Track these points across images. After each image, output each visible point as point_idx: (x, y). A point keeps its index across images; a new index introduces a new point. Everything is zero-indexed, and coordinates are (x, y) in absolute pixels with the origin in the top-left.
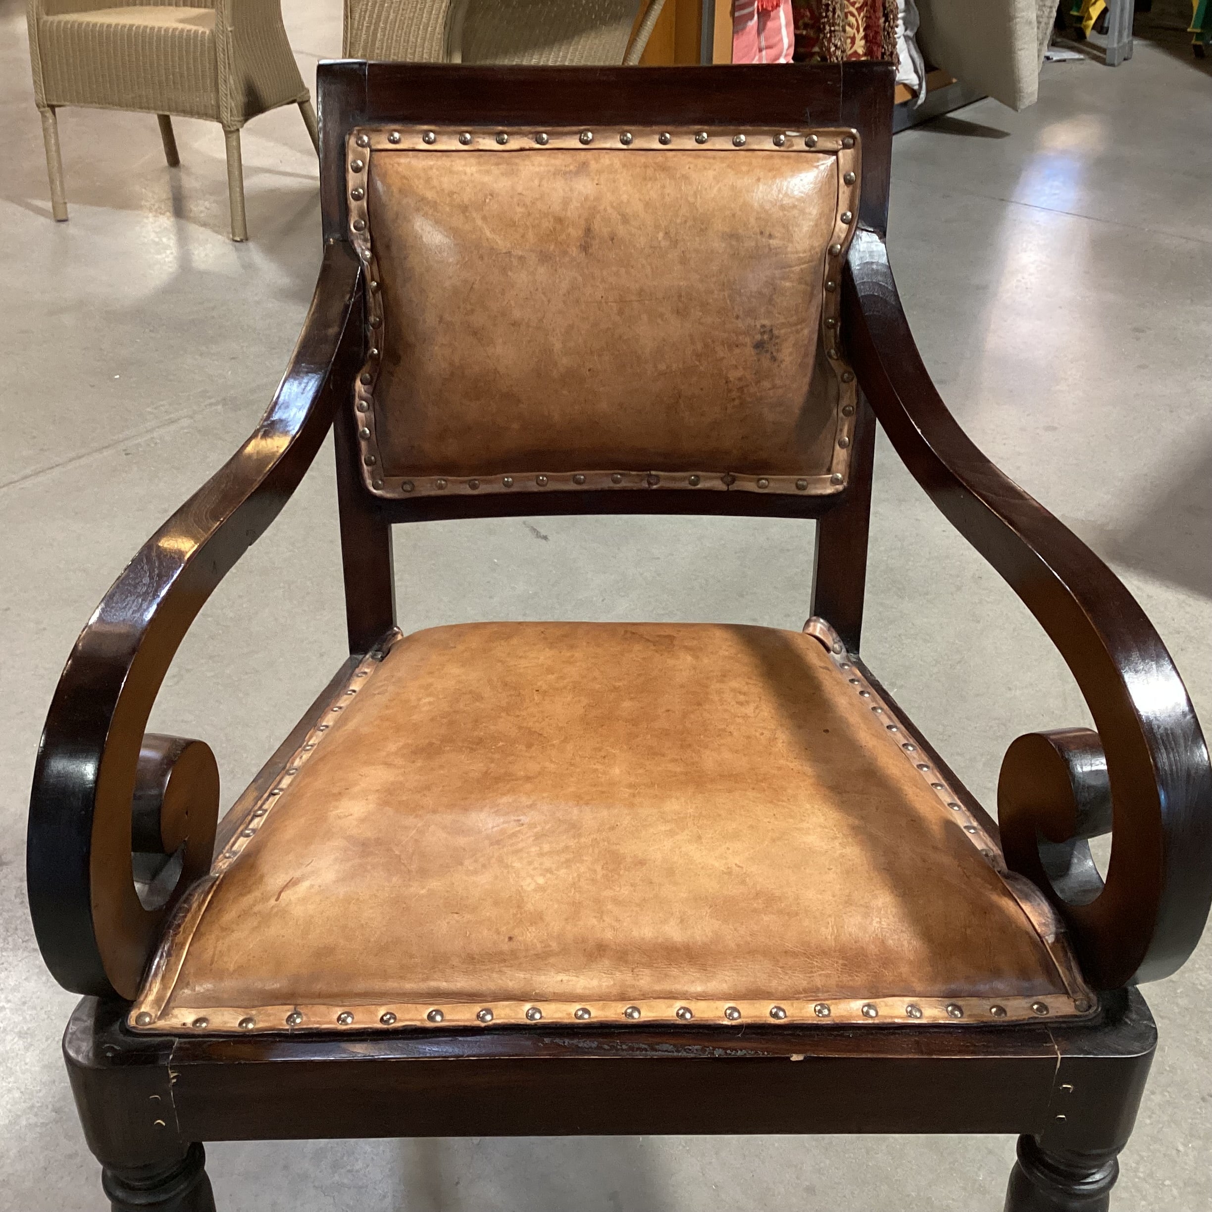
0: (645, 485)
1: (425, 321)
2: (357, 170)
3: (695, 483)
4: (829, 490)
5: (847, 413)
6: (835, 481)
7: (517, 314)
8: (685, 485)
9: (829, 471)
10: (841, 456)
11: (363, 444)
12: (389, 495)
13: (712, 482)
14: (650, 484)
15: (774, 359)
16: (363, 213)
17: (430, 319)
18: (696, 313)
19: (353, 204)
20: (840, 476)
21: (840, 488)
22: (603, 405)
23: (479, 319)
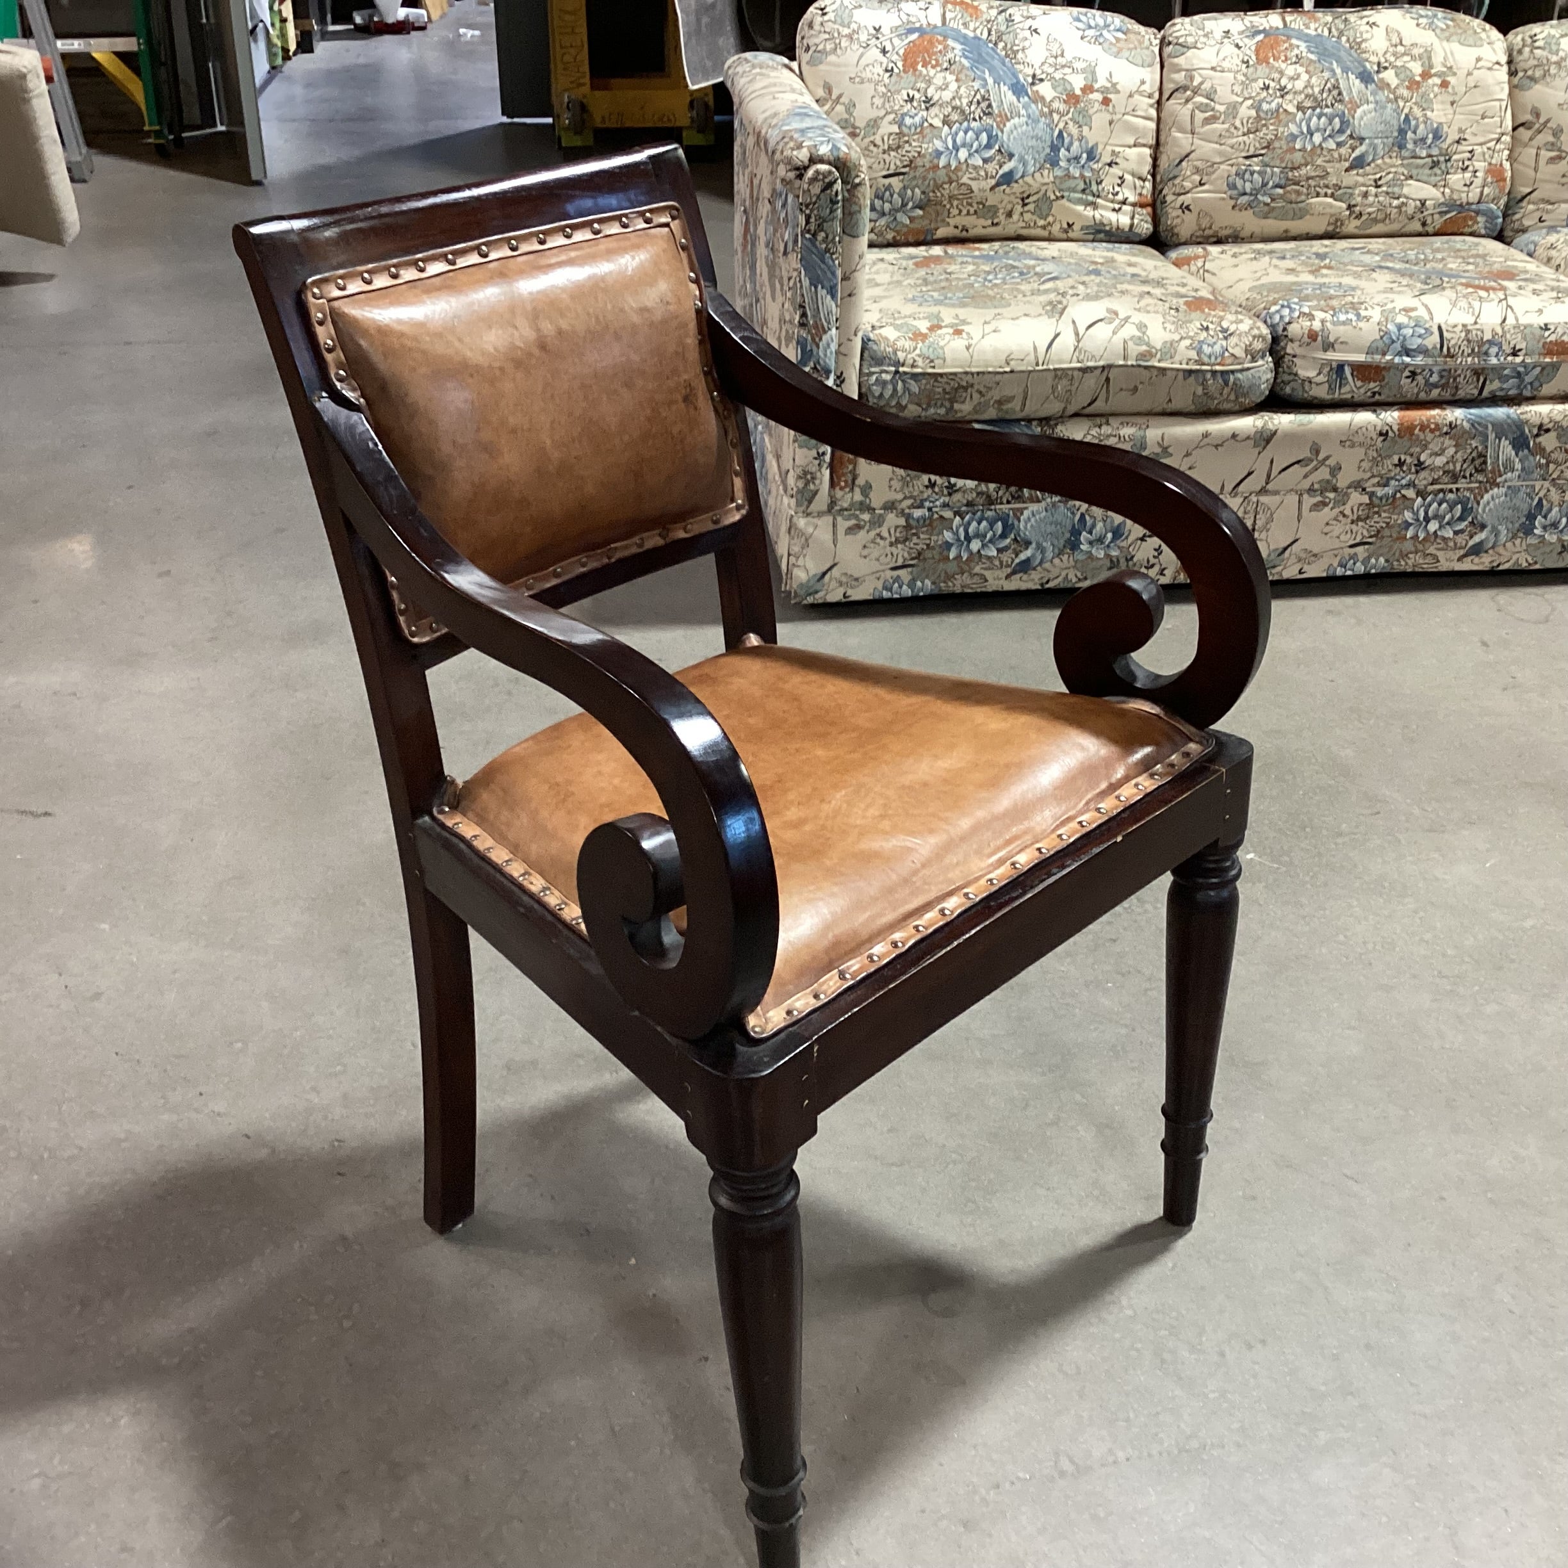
0: (606, 561)
1: (439, 450)
2: (321, 323)
3: (640, 546)
4: (737, 517)
5: (734, 446)
6: (738, 508)
7: (512, 420)
8: (634, 550)
9: (733, 500)
10: (738, 483)
11: (395, 595)
12: (425, 639)
13: (653, 540)
14: (609, 558)
15: (696, 408)
16: (341, 363)
17: (446, 448)
18: (640, 383)
19: (329, 357)
20: (740, 502)
21: (744, 512)
22: (590, 489)
23: (486, 435)
